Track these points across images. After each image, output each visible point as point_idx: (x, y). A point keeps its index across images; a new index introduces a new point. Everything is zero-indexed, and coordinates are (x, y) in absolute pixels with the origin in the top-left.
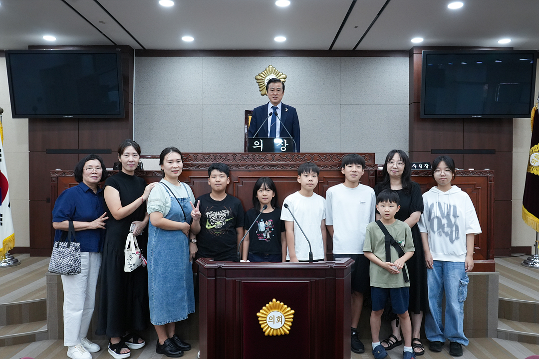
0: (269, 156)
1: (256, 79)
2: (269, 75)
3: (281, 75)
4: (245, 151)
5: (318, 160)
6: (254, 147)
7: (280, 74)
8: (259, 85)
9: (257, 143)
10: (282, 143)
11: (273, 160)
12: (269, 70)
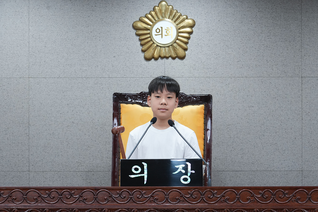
0: (158, 192)
1: (135, 28)
2: (159, 20)
3: (183, 20)
4: (114, 183)
5: (248, 199)
6: (133, 176)
7: (181, 18)
8: (140, 40)
9: (136, 169)
10: (183, 168)
11: (167, 201)
12: (160, 10)
